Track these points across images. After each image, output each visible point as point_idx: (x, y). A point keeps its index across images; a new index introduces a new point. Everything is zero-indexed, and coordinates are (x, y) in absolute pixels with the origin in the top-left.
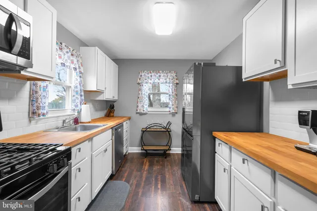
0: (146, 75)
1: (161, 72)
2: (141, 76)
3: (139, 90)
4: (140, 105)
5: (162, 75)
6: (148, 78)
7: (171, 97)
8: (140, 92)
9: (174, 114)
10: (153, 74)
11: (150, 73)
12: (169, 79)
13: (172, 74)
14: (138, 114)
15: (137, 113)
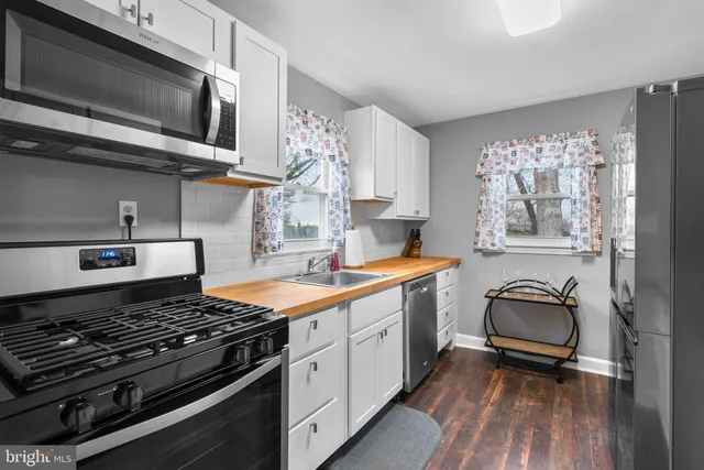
0: (500, 151)
1: (542, 138)
2: (486, 156)
3: (481, 193)
4: (483, 231)
5: (547, 146)
6: (506, 159)
7: (578, 205)
8: (483, 198)
10: (518, 148)
11: (512, 145)
12: (572, 154)
13: (581, 140)
14: (480, 253)
15: (476, 251)
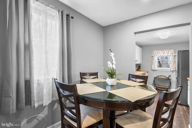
0: (156, 52)
1: (165, 50)
2: (154, 53)
3: (153, 59)
4: (153, 66)
5: (165, 51)
6: (158, 53)
7: (171, 62)
8: (153, 60)
9: (173, 71)
10: (160, 52)
11: (159, 51)
12: (170, 53)
13: (172, 51)
15: (151, 70)
